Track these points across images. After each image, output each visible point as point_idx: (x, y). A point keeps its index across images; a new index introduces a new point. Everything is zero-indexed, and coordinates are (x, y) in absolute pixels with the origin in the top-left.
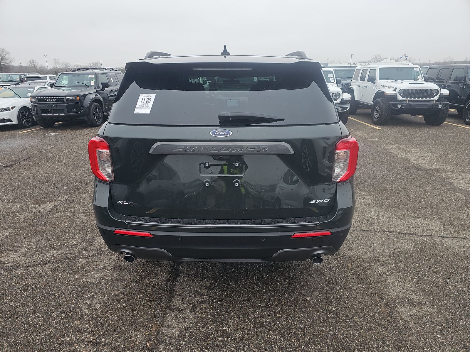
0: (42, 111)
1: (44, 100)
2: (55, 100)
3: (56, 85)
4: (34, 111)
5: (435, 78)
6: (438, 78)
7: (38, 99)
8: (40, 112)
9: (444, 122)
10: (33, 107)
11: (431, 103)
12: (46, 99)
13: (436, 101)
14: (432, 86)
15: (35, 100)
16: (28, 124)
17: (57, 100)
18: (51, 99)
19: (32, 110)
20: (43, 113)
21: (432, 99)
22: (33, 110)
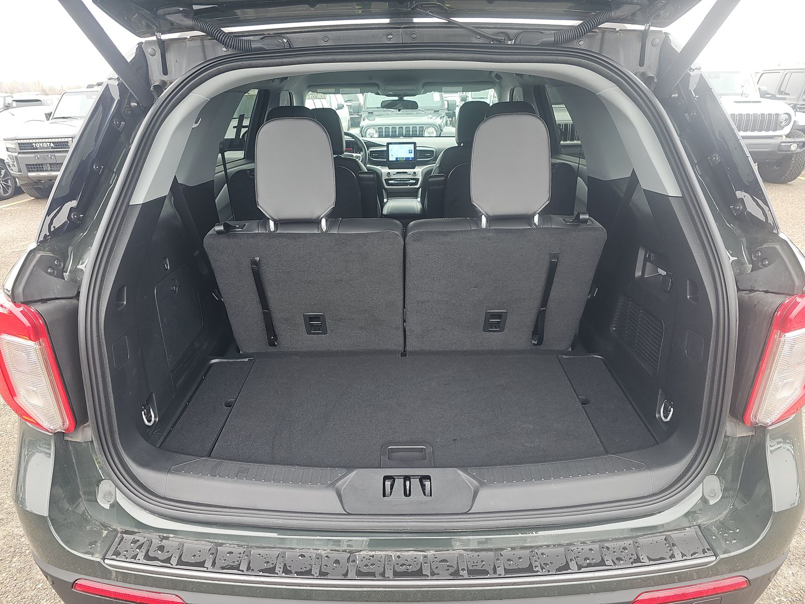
0: (29, 168)
1: (31, 146)
2: (52, 145)
3: (55, 116)
4: (13, 168)
5: (773, 91)
6: (780, 92)
7: (19, 144)
8: (24, 169)
9: (799, 177)
10: (11, 159)
11: (778, 141)
12: (34, 144)
13: (787, 136)
14: (779, 108)
15: (13, 146)
16: (5, 191)
17: (56, 145)
18: (43, 143)
19: (9, 166)
20: (29, 171)
21: (778, 133)
22: (11, 166)
